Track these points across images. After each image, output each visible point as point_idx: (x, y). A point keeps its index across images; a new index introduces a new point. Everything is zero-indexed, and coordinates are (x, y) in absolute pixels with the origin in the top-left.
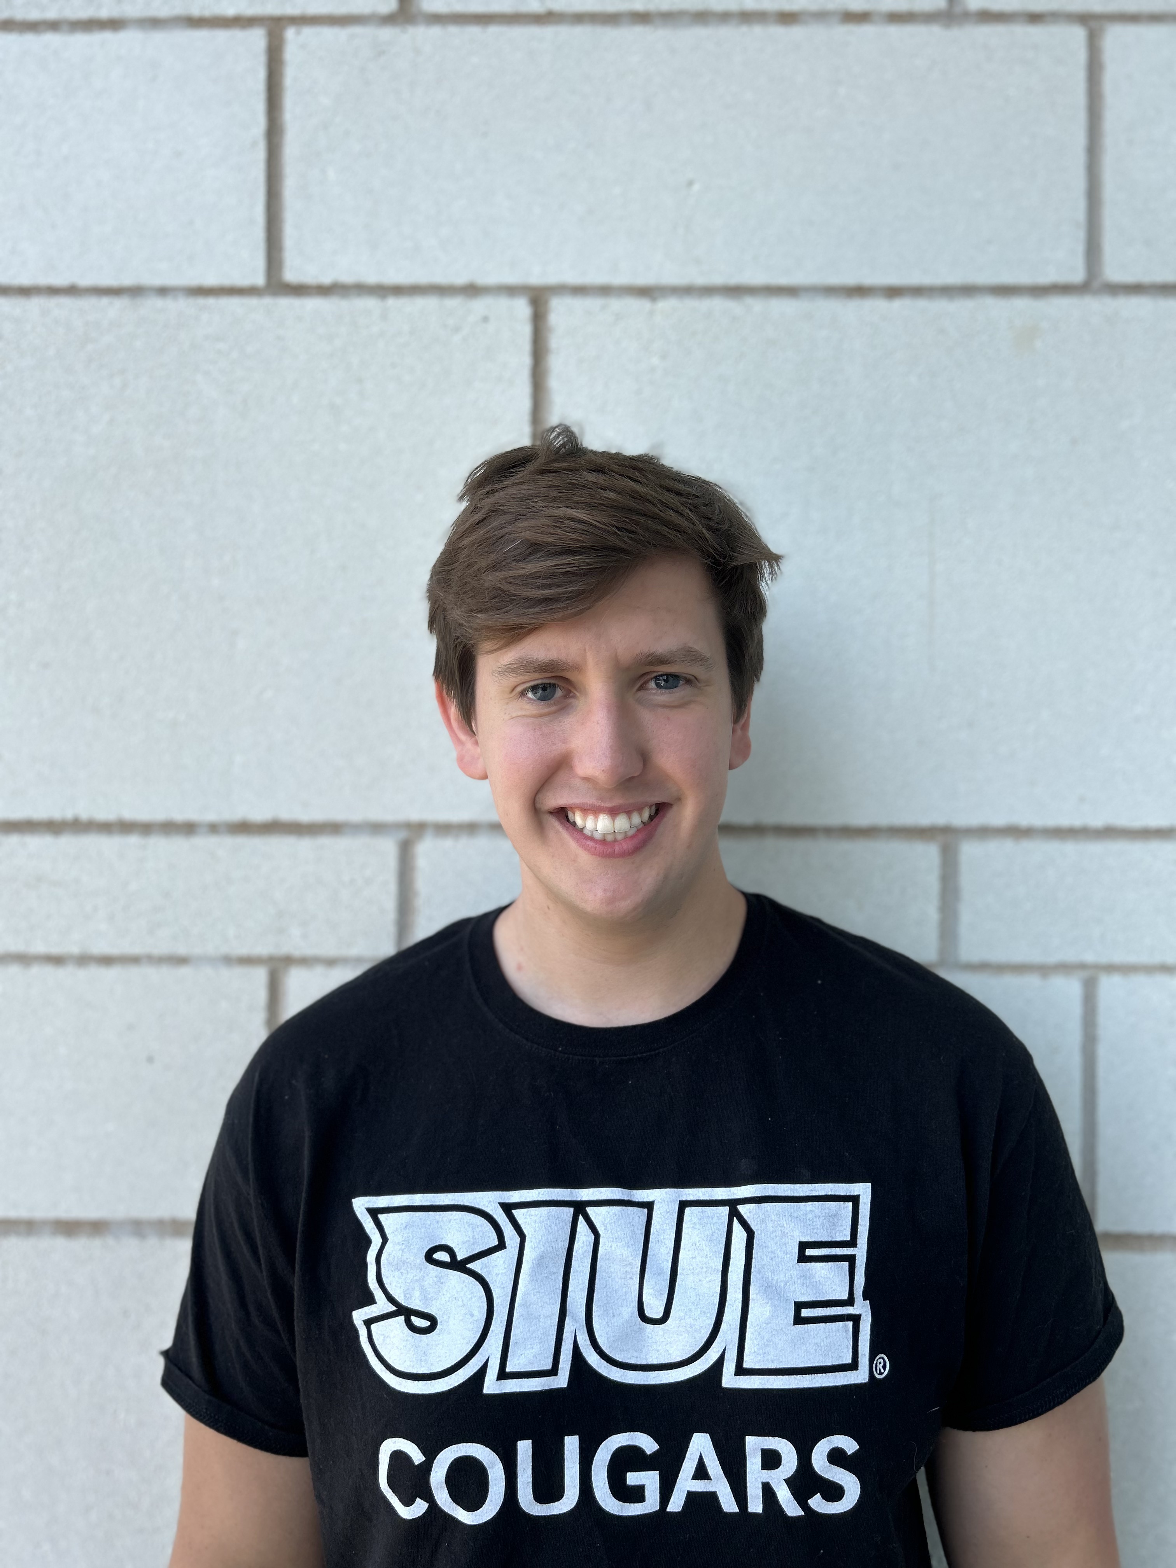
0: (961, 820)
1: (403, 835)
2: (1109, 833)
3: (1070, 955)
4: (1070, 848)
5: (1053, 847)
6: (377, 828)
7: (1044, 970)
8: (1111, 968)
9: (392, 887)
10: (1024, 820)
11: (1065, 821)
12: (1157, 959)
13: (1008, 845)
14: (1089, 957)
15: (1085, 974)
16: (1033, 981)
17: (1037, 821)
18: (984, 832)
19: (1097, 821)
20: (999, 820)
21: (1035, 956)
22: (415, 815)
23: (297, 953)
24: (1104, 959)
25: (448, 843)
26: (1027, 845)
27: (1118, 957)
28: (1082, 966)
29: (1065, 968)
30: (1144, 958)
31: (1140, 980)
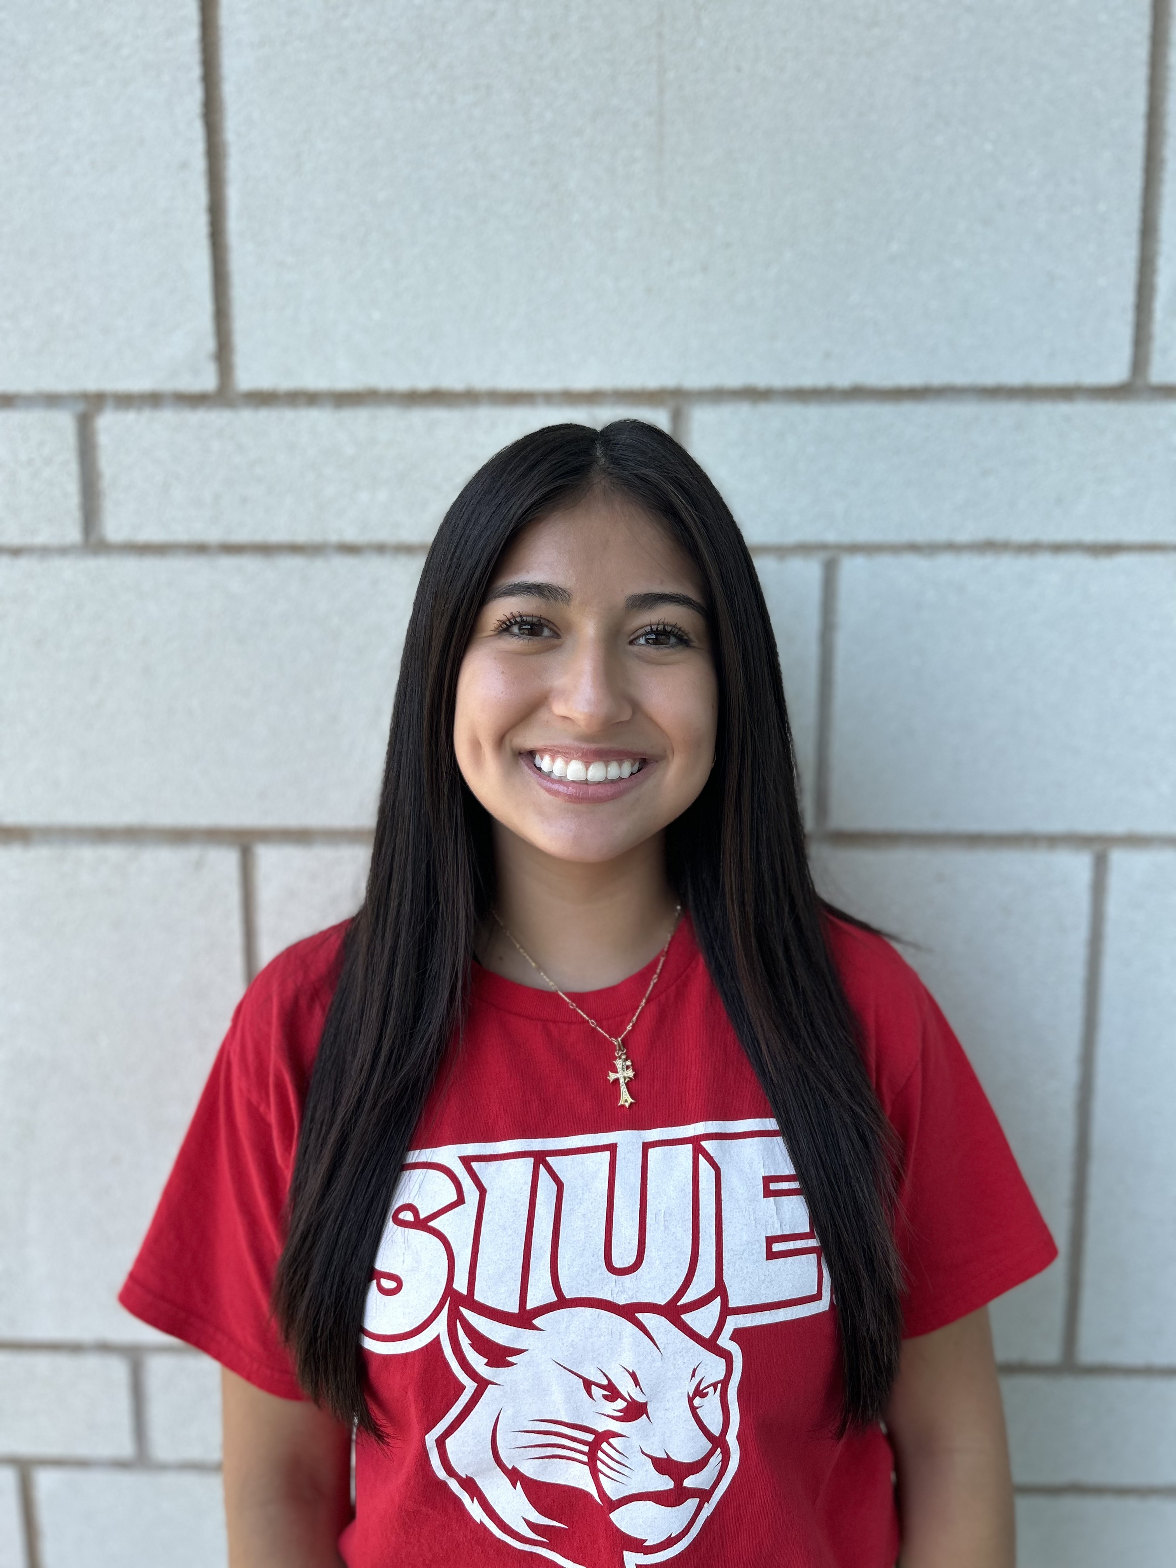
0: (693, 381)
1: (81, 407)
2: (857, 393)
3: (809, 534)
4: (814, 412)
5: (794, 411)
6: (52, 400)
7: (781, 550)
8: (855, 549)
9: (74, 467)
10: (761, 380)
11: (807, 381)
12: (906, 537)
13: (744, 409)
14: (831, 537)
15: (825, 555)
16: (769, 563)
17: (778, 382)
18: (718, 395)
19: (843, 381)
20: (734, 381)
21: (770, 537)
22: (92, 385)
24: (847, 539)
25: (130, 417)
26: (766, 409)
27: (863, 535)
28: (822, 547)
29: (804, 549)
30: (891, 537)
31: (886, 561)
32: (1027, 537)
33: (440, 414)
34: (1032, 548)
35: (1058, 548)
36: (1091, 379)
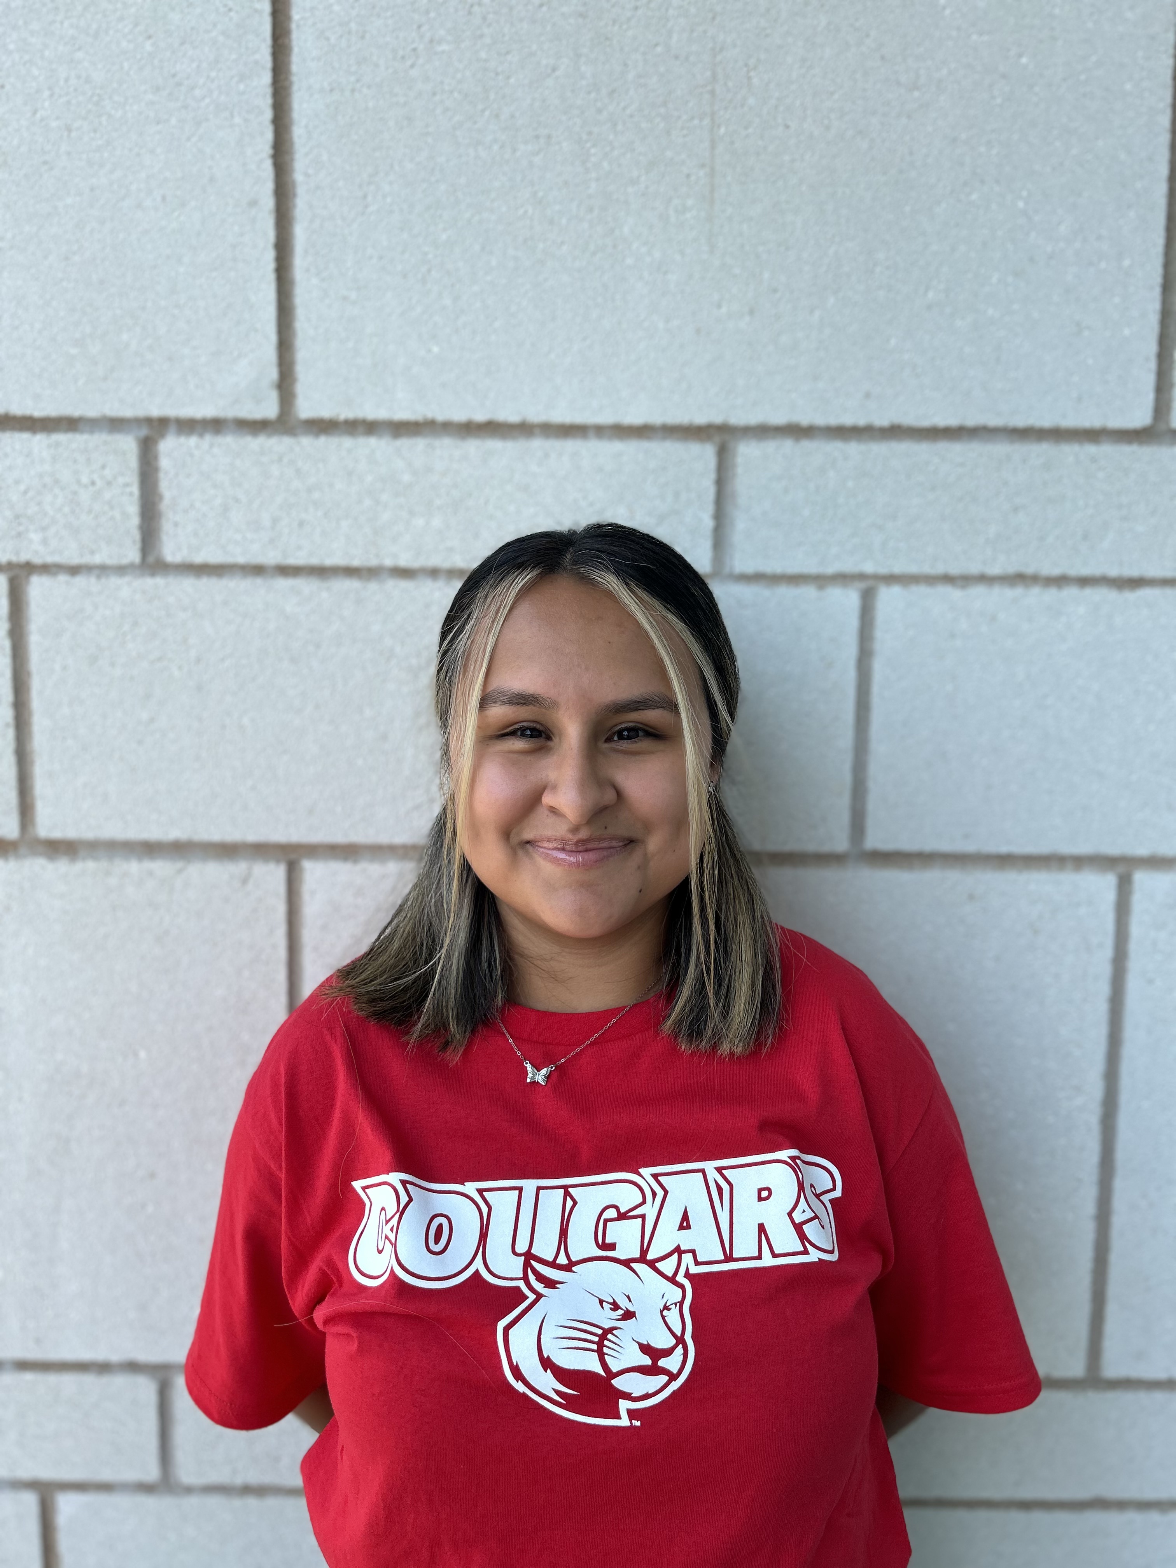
0: (739, 418)
1: (144, 432)
2: (895, 432)
3: (849, 565)
4: (854, 448)
5: (835, 448)
6: (116, 424)
7: (821, 581)
8: (891, 579)
9: (135, 489)
10: (804, 420)
11: (848, 420)
12: (940, 569)
13: (788, 445)
14: (869, 568)
15: (863, 585)
16: (809, 592)
17: (820, 420)
18: (763, 431)
19: (882, 420)
20: (779, 418)
21: (811, 567)
22: (156, 410)
23: (37, 560)
24: (883, 570)
25: (193, 440)
26: (807, 445)
27: (900, 567)
28: (862, 577)
29: (843, 579)
30: (927, 569)
31: (921, 591)
32: (1056, 572)
33: (494, 444)
34: (1060, 581)
35: (1084, 582)
36: (1116, 422)
